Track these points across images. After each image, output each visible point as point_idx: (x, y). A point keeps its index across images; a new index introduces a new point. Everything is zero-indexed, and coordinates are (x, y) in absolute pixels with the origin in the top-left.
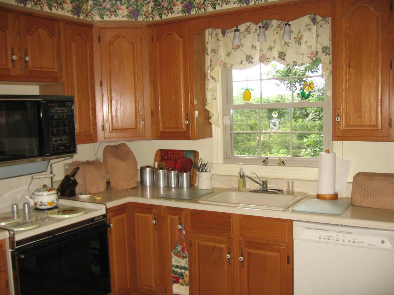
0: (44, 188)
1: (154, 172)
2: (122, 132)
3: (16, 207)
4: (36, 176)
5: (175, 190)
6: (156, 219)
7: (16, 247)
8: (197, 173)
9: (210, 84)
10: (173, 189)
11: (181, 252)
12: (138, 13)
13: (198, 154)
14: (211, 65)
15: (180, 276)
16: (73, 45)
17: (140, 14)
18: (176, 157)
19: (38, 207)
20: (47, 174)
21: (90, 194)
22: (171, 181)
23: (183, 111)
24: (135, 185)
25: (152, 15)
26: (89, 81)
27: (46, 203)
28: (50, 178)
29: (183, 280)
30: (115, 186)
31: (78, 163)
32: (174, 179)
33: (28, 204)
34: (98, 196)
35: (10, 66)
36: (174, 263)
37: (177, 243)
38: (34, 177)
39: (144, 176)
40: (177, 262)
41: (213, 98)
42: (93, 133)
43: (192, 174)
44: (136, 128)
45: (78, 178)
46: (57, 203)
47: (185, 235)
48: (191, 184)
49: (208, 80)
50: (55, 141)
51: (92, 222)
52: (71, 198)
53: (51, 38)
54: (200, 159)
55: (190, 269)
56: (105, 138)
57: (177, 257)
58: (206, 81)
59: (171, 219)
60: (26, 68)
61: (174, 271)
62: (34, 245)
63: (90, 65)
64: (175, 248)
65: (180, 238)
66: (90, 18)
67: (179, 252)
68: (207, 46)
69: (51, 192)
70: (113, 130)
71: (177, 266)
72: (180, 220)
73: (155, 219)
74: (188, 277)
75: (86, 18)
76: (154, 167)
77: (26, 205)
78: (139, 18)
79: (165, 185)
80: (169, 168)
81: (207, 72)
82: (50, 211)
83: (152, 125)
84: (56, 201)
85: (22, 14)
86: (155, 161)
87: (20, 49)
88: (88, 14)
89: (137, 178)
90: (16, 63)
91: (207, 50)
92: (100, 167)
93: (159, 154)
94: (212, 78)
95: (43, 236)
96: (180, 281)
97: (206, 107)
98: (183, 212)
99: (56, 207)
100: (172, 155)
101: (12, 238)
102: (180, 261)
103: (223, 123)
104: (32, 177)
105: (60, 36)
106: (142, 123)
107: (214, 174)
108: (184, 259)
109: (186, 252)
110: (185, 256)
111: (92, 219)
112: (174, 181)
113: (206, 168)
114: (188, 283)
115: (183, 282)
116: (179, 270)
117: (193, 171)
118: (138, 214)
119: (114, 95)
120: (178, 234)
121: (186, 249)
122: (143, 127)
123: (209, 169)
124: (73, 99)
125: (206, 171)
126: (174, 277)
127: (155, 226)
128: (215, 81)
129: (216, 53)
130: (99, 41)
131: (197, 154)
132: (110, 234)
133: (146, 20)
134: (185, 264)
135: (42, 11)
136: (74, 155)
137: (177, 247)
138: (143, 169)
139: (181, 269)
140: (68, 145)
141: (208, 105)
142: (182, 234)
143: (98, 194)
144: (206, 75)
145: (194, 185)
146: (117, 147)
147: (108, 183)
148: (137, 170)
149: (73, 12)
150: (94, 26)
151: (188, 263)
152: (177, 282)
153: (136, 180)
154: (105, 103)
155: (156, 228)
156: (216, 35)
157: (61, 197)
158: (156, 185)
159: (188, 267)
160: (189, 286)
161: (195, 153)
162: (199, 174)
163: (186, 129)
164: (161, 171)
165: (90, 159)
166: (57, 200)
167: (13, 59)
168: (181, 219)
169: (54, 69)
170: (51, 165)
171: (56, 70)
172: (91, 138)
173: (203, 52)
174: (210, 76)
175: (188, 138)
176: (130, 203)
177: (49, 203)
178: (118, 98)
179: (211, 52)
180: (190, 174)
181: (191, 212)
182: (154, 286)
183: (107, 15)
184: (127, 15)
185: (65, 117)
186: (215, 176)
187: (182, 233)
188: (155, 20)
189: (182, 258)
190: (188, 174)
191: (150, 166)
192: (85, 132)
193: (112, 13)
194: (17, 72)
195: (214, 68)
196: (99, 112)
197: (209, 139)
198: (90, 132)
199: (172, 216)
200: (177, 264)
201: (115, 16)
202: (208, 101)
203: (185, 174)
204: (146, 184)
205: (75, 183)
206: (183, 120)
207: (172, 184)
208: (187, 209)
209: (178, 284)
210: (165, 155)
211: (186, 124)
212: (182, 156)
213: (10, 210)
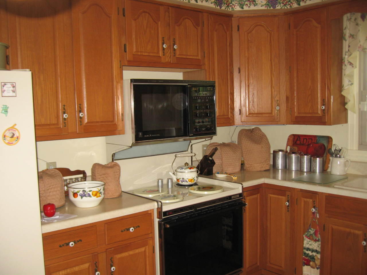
0: (185, 165)
1: (287, 156)
2: (258, 116)
3: (161, 182)
4: (179, 155)
5: (307, 174)
6: (290, 201)
7: (163, 218)
8: (331, 158)
9: (347, 70)
10: (305, 173)
11: (314, 235)
12: (276, 1)
13: (332, 140)
14: (349, 50)
15: (311, 258)
16: (215, 33)
17: (278, 2)
18: (308, 142)
19: (180, 183)
20: (188, 153)
21: (226, 173)
22: (304, 166)
23: (319, 96)
24: (268, 168)
25: (290, 3)
26: (229, 68)
27: (187, 180)
28: (190, 157)
29: (314, 263)
30: (249, 167)
31: (216, 144)
32: (307, 163)
33: (172, 179)
34: (234, 176)
35: (161, 54)
36: (306, 245)
37: (310, 226)
38: (177, 156)
39: (277, 159)
40: (308, 245)
41: (350, 84)
42: (231, 117)
43: (325, 160)
44: (271, 113)
45: (216, 158)
46: (197, 180)
47: (318, 218)
48: (324, 169)
49: (345, 65)
50: (198, 122)
51: (229, 200)
52: (209, 176)
53: (196, 28)
54: (334, 145)
55: (322, 253)
56: (241, 122)
57: (309, 240)
58: (344, 67)
59: (305, 202)
60: (174, 56)
61: (305, 253)
62: (178, 217)
63: (229, 52)
64: (307, 231)
65: (314, 221)
66: (231, 9)
67: (312, 235)
68: (344, 31)
69: (192, 170)
70: (250, 114)
71: (309, 248)
72: (314, 204)
73: (288, 201)
74: (319, 260)
75: (227, 9)
76: (287, 152)
77: (170, 181)
78: (278, 6)
79: (297, 168)
80: (301, 153)
81: (345, 58)
82: (190, 188)
83: (287, 110)
84: (196, 179)
85: (171, 6)
86: (287, 145)
87: (169, 39)
88: (229, 4)
89: (269, 160)
90: (166, 51)
91: (345, 35)
92: (235, 149)
93: (292, 139)
94: (349, 63)
95: (186, 209)
96: (311, 263)
97: (343, 93)
98: (317, 195)
99: (196, 184)
100: (305, 140)
101: (160, 209)
102: (312, 244)
103: (359, 109)
104: (176, 155)
105: (204, 26)
106: (278, 108)
107: (348, 160)
108: (316, 242)
109: (319, 236)
110: (317, 239)
111: (230, 197)
112: (307, 165)
113: (340, 154)
114: (319, 266)
115: (314, 265)
116: (310, 253)
117: (326, 156)
118: (271, 195)
119: (251, 81)
120: (312, 217)
121: (319, 233)
122: (279, 112)
123: (343, 155)
124: (214, 84)
125: (340, 157)
126: (305, 260)
127: (288, 207)
128: (353, 67)
129: (354, 38)
130: (238, 30)
131: (330, 140)
132: (245, 212)
133: (284, 8)
134: (317, 247)
135: (189, 3)
136: (214, 136)
137: (310, 230)
138: (275, 153)
139: (312, 252)
140: (208, 126)
141: (344, 91)
142: (316, 218)
143: (233, 174)
144: (343, 61)
145: (327, 170)
146: (252, 131)
147: (242, 165)
148: (271, 154)
149: (216, 3)
150: (234, 16)
151: (320, 246)
152: (308, 264)
153: (269, 163)
154: (243, 89)
155: (289, 210)
156: (355, 19)
157: (201, 175)
158: (289, 168)
159: (320, 250)
160: (320, 269)
161: (329, 139)
162: (332, 160)
163: (322, 115)
164: (293, 155)
165: (226, 142)
166: (197, 177)
167: (163, 47)
168: (315, 202)
169: (198, 56)
170: (192, 145)
171: (199, 57)
172: (229, 121)
173: (341, 37)
174: (348, 61)
175: (324, 123)
176: (265, 184)
177: (190, 180)
178: (255, 83)
179: (350, 37)
180: (323, 159)
181: (326, 196)
182: (283, 266)
183: (247, 5)
184: (265, 4)
185: (207, 100)
186: (350, 162)
187: (315, 216)
188: (293, 7)
189: (314, 241)
190: (321, 159)
191: (283, 150)
192: (224, 115)
193: (251, 3)
194: (166, 59)
195: (352, 53)
196: (237, 97)
197: (345, 125)
198: (228, 115)
199: (306, 199)
200: (309, 246)
201: (254, 6)
202: (344, 86)
203: (318, 159)
204: (279, 167)
205: (213, 163)
206: (319, 105)
207: (304, 168)
208: (322, 193)
209: (309, 267)
210: (297, 140)
211: (322, 109)
212: (315, 142)
213: (156, 184)
